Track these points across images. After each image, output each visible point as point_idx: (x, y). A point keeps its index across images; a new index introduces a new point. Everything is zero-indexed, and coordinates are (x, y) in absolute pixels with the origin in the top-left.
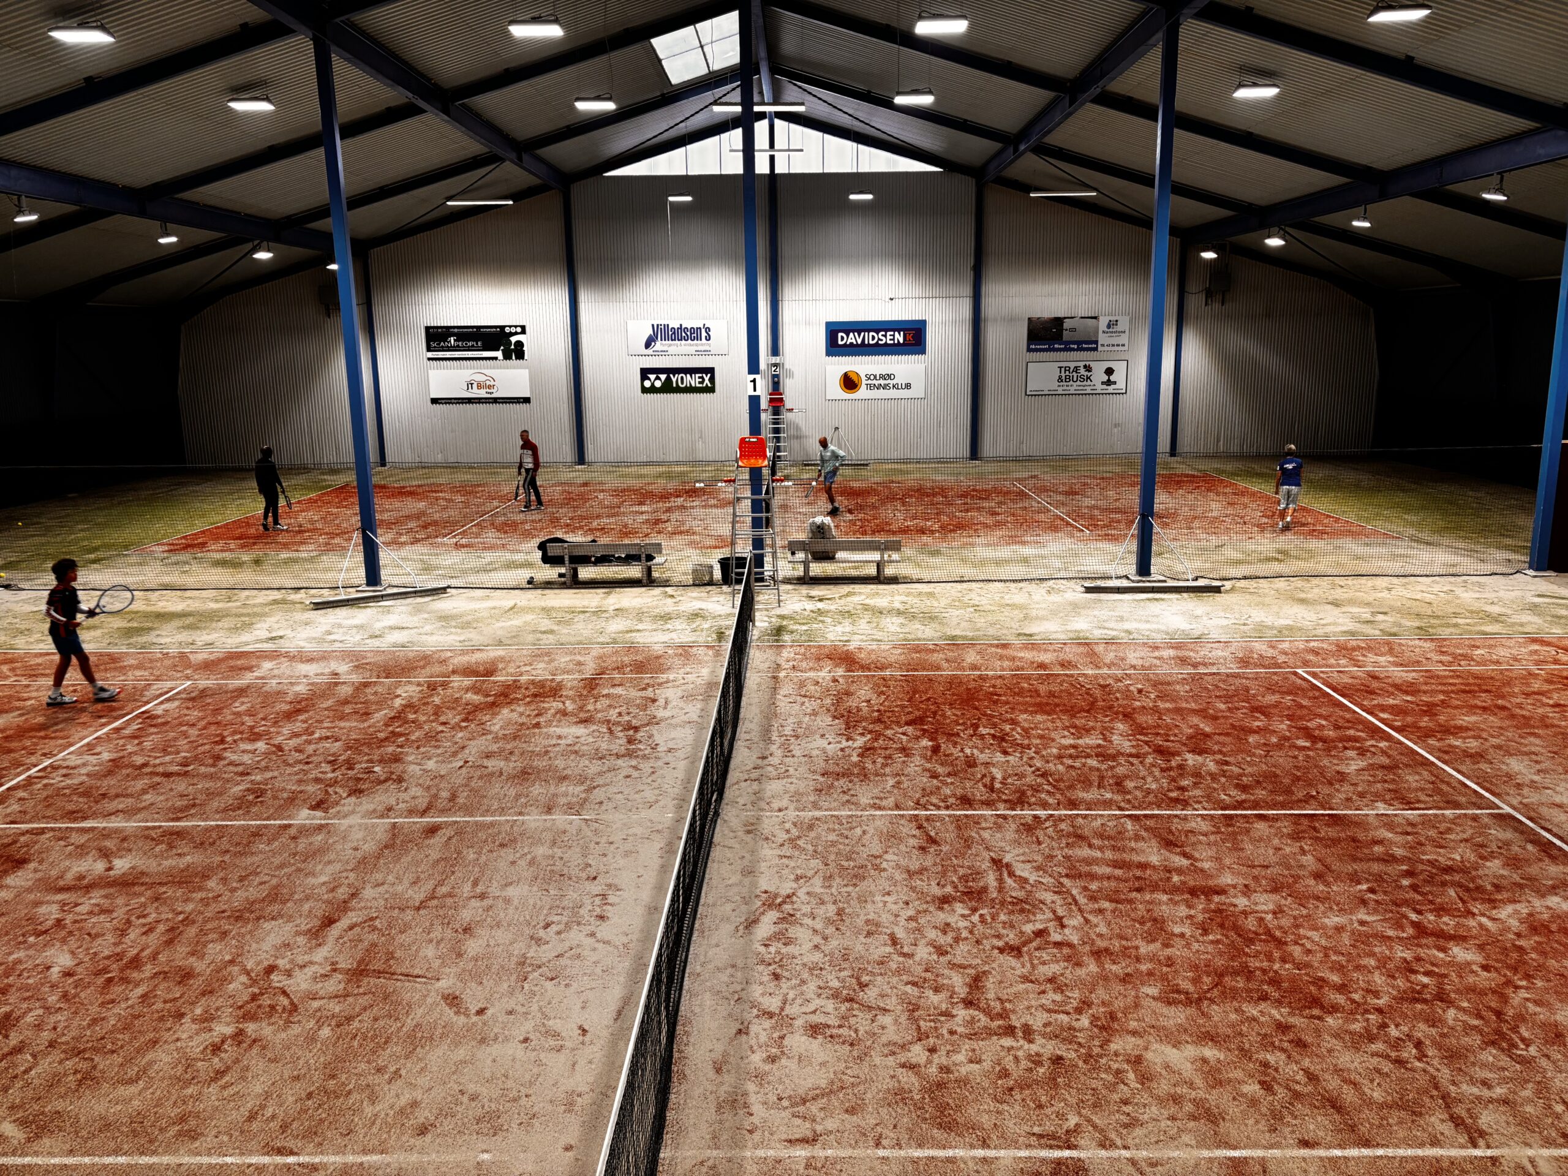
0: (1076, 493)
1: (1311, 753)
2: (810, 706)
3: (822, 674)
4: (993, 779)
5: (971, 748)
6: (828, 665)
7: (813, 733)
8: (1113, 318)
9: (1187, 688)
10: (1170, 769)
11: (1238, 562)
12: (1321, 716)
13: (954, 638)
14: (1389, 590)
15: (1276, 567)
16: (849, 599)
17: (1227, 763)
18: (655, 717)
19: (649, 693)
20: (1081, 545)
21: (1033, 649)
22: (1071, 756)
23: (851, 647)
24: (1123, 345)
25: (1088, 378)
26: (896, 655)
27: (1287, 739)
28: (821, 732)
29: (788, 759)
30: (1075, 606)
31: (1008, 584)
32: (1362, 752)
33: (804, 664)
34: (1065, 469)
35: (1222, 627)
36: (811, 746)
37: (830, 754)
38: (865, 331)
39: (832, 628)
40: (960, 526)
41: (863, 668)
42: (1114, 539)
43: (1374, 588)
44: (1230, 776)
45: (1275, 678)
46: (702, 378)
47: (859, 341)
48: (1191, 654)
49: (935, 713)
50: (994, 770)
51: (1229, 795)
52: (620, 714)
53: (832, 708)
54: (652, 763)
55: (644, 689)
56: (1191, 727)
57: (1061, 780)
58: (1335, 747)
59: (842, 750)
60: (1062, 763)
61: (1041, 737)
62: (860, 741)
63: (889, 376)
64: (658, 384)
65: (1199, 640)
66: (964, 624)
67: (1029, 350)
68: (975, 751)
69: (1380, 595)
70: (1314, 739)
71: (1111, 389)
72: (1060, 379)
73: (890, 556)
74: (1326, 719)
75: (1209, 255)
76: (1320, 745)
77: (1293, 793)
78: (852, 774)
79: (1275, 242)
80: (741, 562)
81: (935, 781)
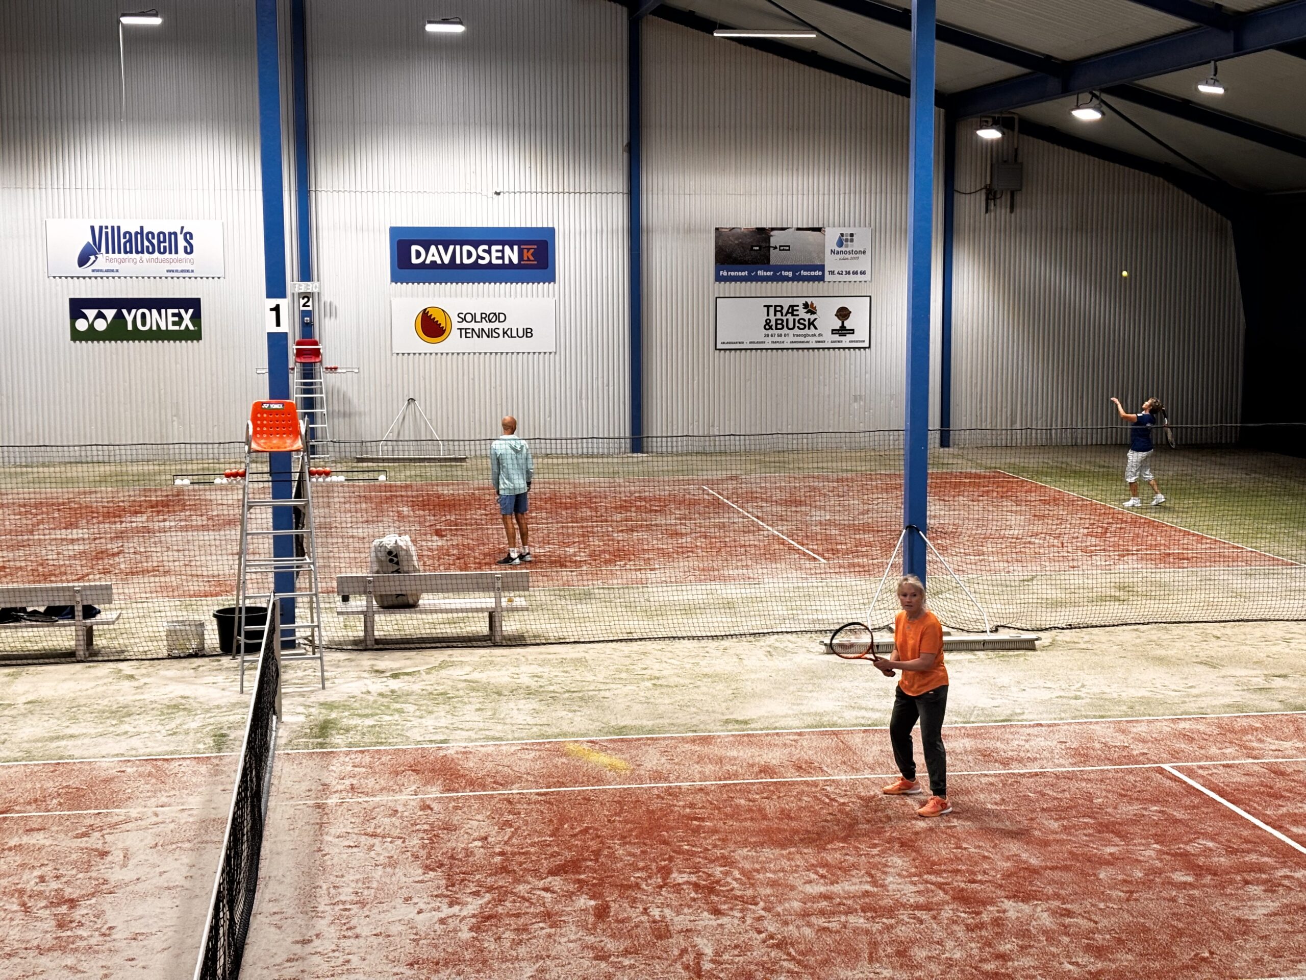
0: (800, 503)
1: (1196, 892)
2: (383, 850)
3: (402, 797)
4: (699, 955)
5: (661, 906)
6: (412, 782)
7: (392, 896)
8: (847, 231)
9: (998, 797)
10: (981, 926)
11: (1056, 604)
12: (1205, 835)
13: (621, 730)
14: (1287, 641)
15: (1114, 611)
16: (444, 673)
17: (1069, 913)
18: (106, 882)
19: (94, 841)
20: (814, 581)
21: (750, 744)
22: (822, 913)
23: (451, 752)
24: (863, 273)
25: (811, 323)
26: (526, 762)
27: (1159, 872)
28: (405, 893)
29: (348, 942)
30: (813, 675)
31: (704, 643)
32: (1272, 887)
33: (371, 782)
34: (781, 465)
35: (1043, 702)
36: (389, 917)
37: (422, 929)
38: (455, 243)
39: (416, 722)
40: (620, 555)
41: (472, 783)
42: (865, 571)
43: (1265, 639)
44: (1076, 934)
45: (1131, 778)
46: (179, 315)
47: (447, 260)
48: (998, 744)
49: (597, 853)
50: (700, 942)
51: (1077, 964)
52: (42, 879)
53: (423, 853)
54: (103, 959)
55: (85, 835)
56: (1008, 859)
57: (809, 951)
58: (1231, 882)
59: (442, 921)
60: (809, 925)
61: (773, 884)
62: (473, 906)
63: (497, 316)
64: (101, 325)
65: (1007, 723)
66: (637, 707)
67: (719, 278)
68: (667, 912)
69: (1274, 649)
70: (1198, 870)
71: (846, 341)
72: (768, 325)
73: (510, 600)
74: (1213, 839)
75: (990, 134)
76: (1208, 879)
77: (1174, 956)
78: (462, 961)
79: (1087, 115)
80: (256, 615)
81: (603, 965)
